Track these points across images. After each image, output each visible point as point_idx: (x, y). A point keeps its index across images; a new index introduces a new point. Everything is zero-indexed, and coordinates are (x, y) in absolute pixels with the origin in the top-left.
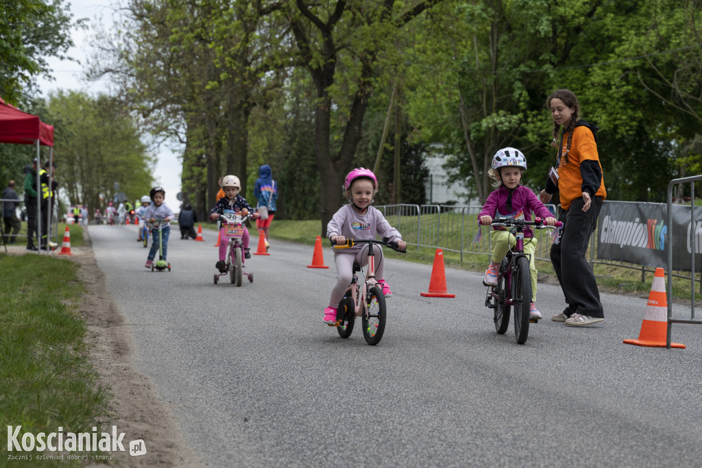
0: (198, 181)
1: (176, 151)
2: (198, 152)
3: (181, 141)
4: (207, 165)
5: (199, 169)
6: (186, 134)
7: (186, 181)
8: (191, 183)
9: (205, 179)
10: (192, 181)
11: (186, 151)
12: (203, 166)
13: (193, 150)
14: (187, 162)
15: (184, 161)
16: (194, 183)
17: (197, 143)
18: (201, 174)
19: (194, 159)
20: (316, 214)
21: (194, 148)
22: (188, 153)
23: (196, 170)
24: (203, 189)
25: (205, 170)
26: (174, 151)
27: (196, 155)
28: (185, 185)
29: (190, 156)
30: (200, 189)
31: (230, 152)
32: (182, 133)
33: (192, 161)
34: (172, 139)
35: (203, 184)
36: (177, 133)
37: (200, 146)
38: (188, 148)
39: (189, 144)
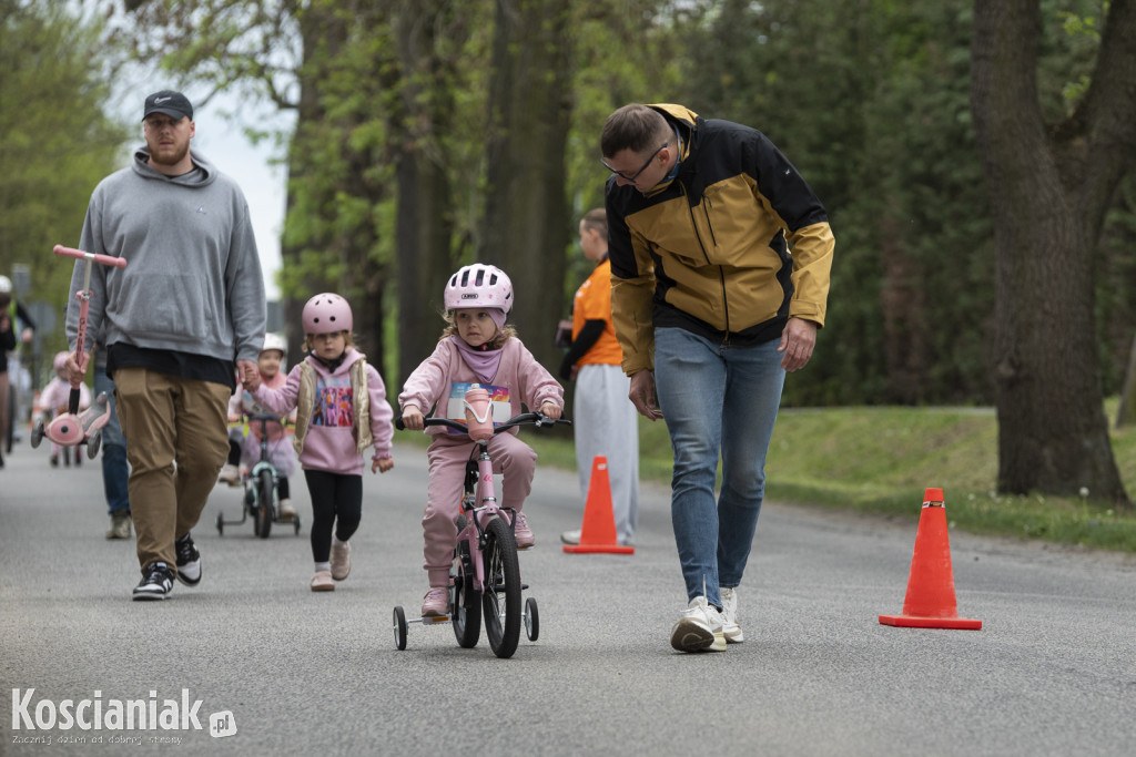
0: (353, 254)
1: (265, 135)
2: (359, 138)
3: (283, 104)
4: (393, 187)
5: (361, 204)
6: (295, 72)
7: (306, 256)
8: (324, 265)
9: (385, 248)
10: (328, 255)
11: (300, 135)
12: (374, 194)
13: (336, 133)
15: (292, 175)
16: (336, 261)
17: (352, 103)
18: (368, 227)
19: (339, 166)
20: (832, 382)
21: (336, 123)
22: (313, 143)
23: (350, 209)
24: (372, 286)
25: (386, 211)
26: (255, 137)
27: (345, 151)
28: (302, 270)
29: (318, 157)
30: (359, 284)
31: (502, 133)
32: (282, 69)
33: (327, 174)
34: (245, 95)
35: (374, 267)
36: (261, 71)
37: (360, 117)
38: (308, 125)
39: (310, 111)
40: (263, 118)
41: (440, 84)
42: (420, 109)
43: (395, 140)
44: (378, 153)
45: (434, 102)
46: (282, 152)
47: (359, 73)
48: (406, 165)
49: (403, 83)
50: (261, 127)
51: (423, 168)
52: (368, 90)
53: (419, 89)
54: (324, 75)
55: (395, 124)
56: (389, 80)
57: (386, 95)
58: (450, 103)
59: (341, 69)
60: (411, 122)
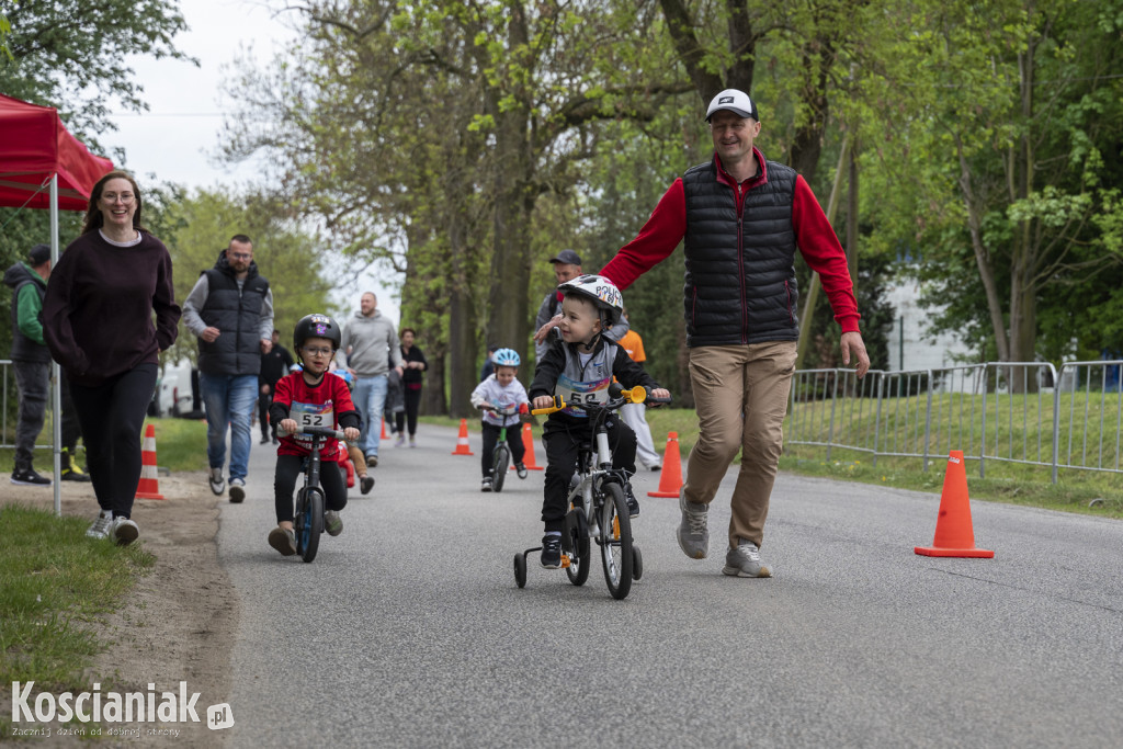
0: (431, 339)
1: (390, 284)
2: (432, 285)
3: (399, 270)
4: (449, 308)
5: (434, 316)
6: (405, 255)
9: (445, 335)
11: (407, 283)
12: (440, 311)
13: (422, 282)
14: (409, 305)
15: (403, 303)
17: (430, 268)
18: (437, 327)
19: (424, 298)
21: (422, 278)
22: (411, 288)
23: (428, 319)
24: (439, 354)
25: (445, 319)
26: (385, 285)
27: (427, 291)
29: (414, 294)
30: (432, 353)
32: (399, 254)
33: (419, 302)
34: (381, 265)
35: (441, 345)
36: (389, 254)
37: (434, 275)
38: (410, 279)
39: (411, 273)
40: (389, 276)
41: (469, 259)
42: (460, 271)
43: (449, 285)
44: (443, 291)
45: (466, 268)
46: (398, 292)
47: (433, 255)
48: (454, 299)
49: (452, 258)
50: (388, 280)
51: (461, 298)
52: (438, 263)
53: (459, 261)
54: (416, 256)
55: (449, 278)
56: (446, 257)
57: (445, 265)
58: (476, 268)
59: (424, 252)
60: (455, 276)
